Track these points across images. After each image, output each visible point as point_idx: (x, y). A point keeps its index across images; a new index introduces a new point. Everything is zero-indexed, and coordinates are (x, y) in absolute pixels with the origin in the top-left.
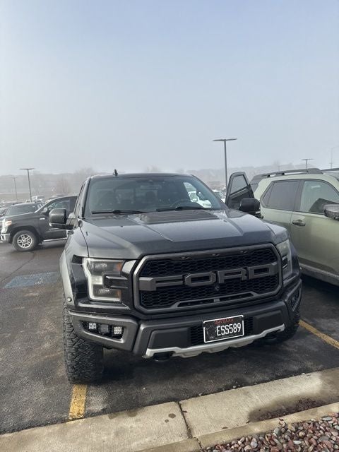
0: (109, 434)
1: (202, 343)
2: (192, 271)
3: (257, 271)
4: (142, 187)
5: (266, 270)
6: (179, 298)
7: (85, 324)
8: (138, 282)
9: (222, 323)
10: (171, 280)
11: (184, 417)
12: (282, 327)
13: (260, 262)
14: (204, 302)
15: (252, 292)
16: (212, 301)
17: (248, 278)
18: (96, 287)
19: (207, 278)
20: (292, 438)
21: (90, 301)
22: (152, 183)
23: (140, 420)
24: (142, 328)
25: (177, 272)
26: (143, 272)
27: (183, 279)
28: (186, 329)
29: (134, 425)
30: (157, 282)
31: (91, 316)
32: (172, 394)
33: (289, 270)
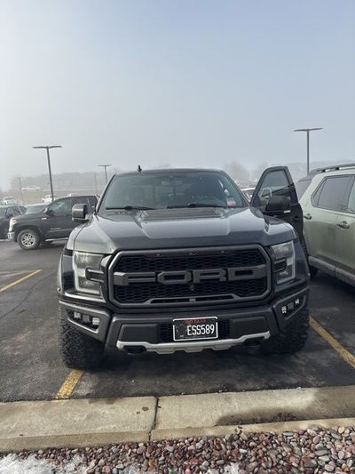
0: (82, 416)
1: (172, 341)
2: (167, 269)
3: (237, 273)
4: (163, 183)
5: (250, 272)
6: (153, 294)
7: (71, 313)
8: (113, 276)
9: (193, 323)
10: (144, 276)
11: (156, 412)
12: (266, 335)
13: (245, 264)
14: (179, 300)
15: (232, 295)
17: (227, 279)
18: (81, 279)
19: (182, 277)
20: (240, 446)
21: (76, 293)
22: (172, 179)
23: (114, 408)
24: (114, 320)
25: (151, 270)
26: (118, 267)
27: (156, 276)
28: (155, 325)
29: (107, 412)
30: (130, 278)
31: (74, 306)
32: (156, 390)
33: (290, 275)
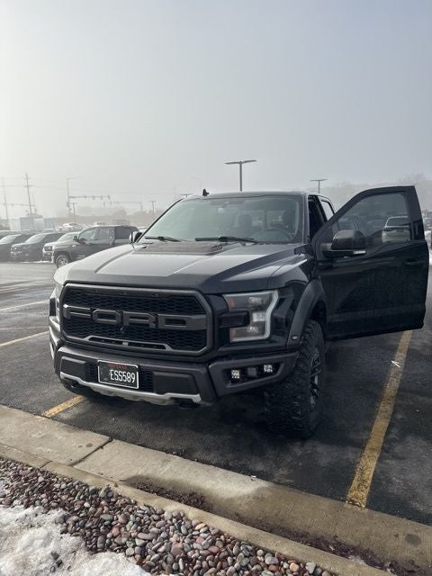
0: (40, 435)
1: (97, 382)
3: (168, 321)
5: (183, 322)
6: (92, 331)
9: (116, 367)
10: (82, 312)
11: (95, 451)
12: (196, 398)
13: (180, 312)
14: (115, 342)
15: (166, 345)
16: (121, 343)
17: (157, 326)
24: (58, 350)
26: (65, 299)
27: (92, 313)
28: (83, 362)
29: (60, 437)
30: (70, 310)
33: (263, 332)
